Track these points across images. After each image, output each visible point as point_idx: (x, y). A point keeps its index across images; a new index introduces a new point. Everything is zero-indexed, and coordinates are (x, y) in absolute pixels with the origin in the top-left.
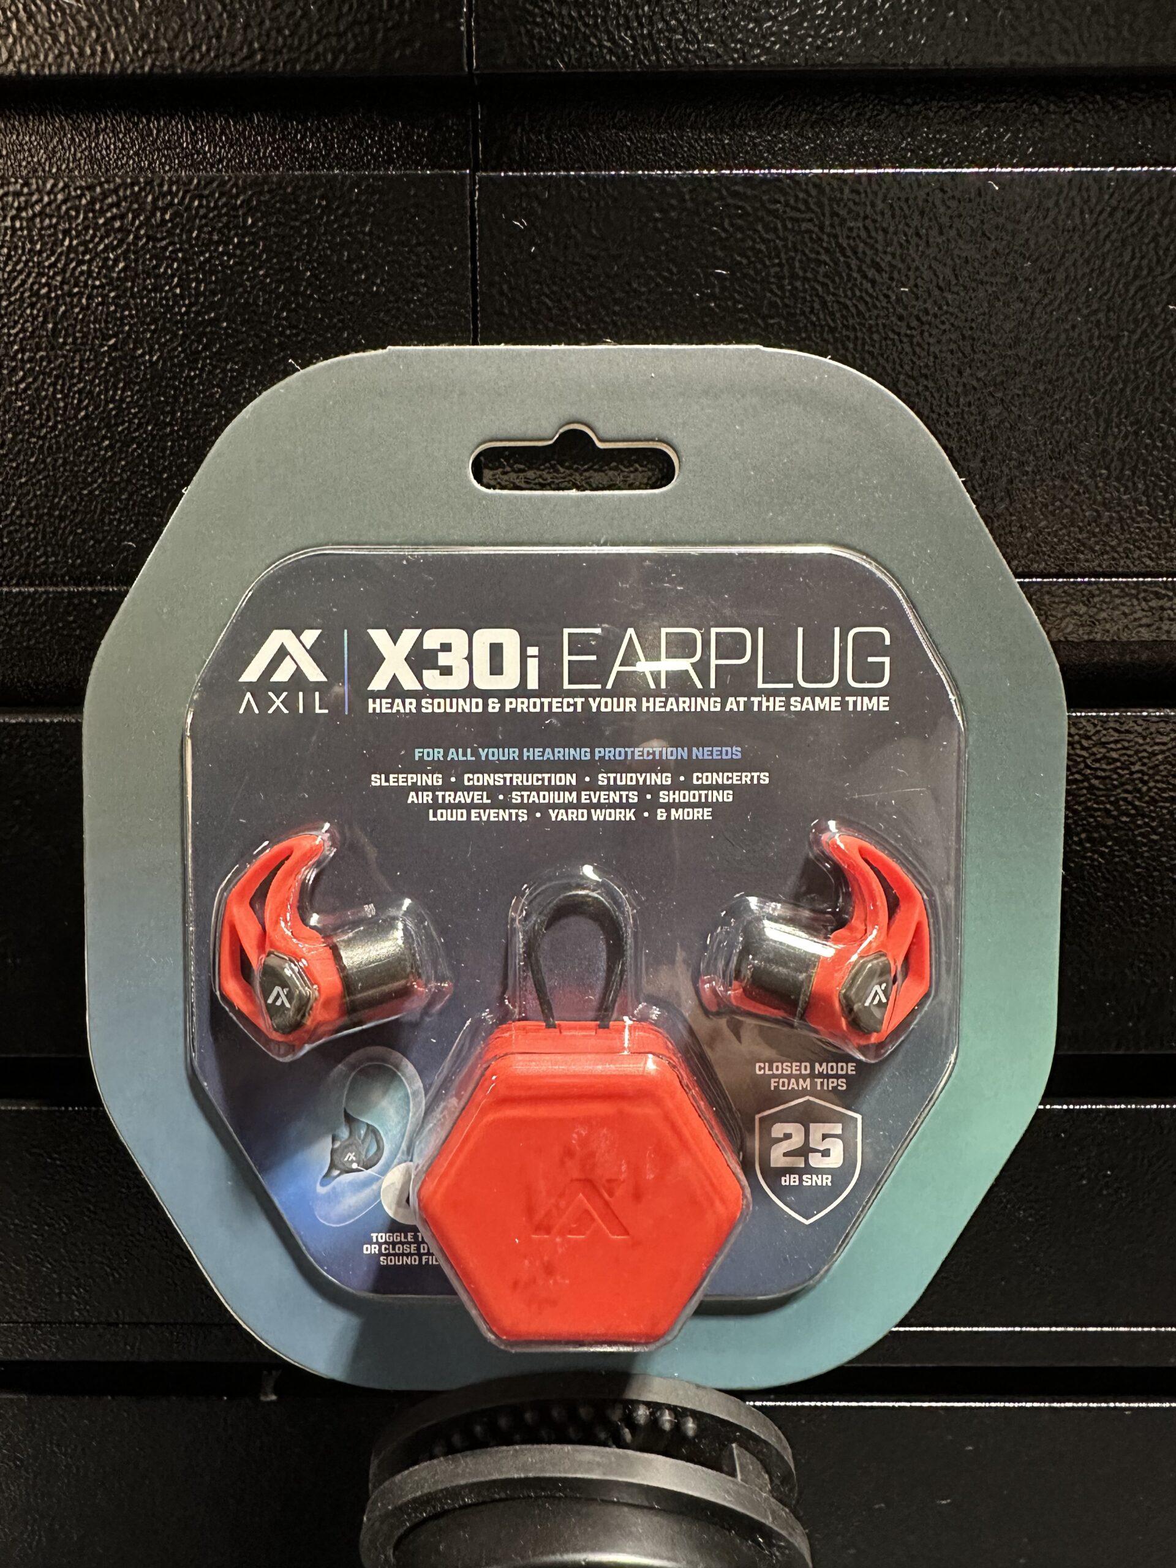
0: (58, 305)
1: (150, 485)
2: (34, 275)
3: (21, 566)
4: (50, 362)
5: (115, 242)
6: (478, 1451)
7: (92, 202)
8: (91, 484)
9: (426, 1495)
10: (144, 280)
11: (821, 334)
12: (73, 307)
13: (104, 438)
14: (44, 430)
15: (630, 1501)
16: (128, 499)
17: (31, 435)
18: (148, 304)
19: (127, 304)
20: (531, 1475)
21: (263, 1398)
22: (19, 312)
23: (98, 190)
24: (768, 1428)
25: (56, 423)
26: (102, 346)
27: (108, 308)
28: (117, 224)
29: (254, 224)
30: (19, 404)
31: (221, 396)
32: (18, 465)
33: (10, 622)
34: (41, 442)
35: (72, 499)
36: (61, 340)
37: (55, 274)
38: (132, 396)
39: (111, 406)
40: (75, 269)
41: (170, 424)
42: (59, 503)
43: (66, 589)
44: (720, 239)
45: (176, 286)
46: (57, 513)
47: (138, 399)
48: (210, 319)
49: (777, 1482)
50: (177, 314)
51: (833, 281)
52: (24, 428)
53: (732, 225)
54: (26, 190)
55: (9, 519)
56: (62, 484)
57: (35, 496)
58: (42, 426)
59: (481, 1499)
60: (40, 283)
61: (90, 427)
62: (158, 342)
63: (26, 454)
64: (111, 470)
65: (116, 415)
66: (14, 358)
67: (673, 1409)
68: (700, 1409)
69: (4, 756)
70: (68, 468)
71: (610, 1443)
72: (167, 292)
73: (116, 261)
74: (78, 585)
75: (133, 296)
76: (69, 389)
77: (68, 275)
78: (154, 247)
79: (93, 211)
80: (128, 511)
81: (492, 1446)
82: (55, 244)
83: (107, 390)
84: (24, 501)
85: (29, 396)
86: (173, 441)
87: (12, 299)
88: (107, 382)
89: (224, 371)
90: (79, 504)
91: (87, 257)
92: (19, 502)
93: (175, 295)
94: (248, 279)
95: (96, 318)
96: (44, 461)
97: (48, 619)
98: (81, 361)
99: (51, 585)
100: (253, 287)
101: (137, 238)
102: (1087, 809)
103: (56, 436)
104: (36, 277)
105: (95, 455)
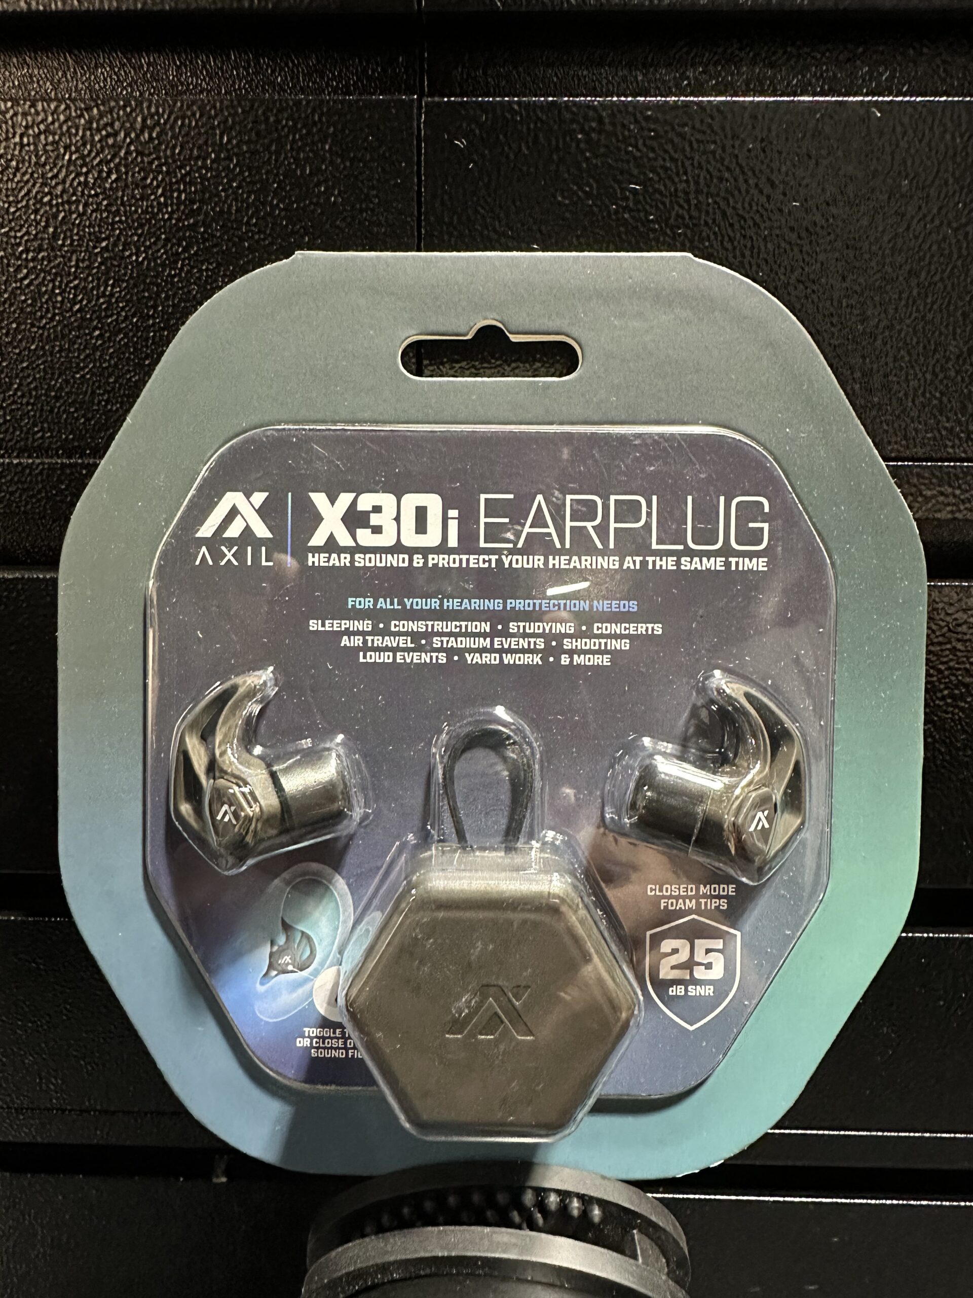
0: (58, 212)
1: (134, 370)
2: (38, 185)
3: (22, 439)
4: (50, 262)
5: (109, 157)
6: (406, 1231)
7: (90, 122)
8: (83, 369)
9: (359, 1270)
10: (133, 190)
11: (722, 243)
12: (71, 213)
13: (96, 328)
14: (44, 321)
15: (544, 1280)
16: (115, 382)
17: (33, 325)
18: (136, 211)
19: (118, 211)
20: (453, 1254)
21: (215, 1180)
22: (24, 218)
23: (95, 111)
24: (665, 1217)
25: (54, 315)
26: (95, 247)
27: (101, 215)
28: (111, 141)
29: (229, 141)
30: (23, 298)
31: (197, 293)
32: (21, 352)
33: (10, 489)
34: (41, 331)
35: (67, 382)
36: (60, 242)
37: (57, 184)
38: (120, 292)
39: (102, 300)
40: (74, 179)
41: (153, 317)
42: (55, 385)
43: (59, 461)
44: (635, 158)
45: (160, 196)
46: (53, 394)
47: (125, 295)
48: (189, 225)
49: (672, 1265)
50: (160, 220)
51: (733, 196)
52: (27, 319)
53: (645, 145)
54: (33, 110)
55: (12, 399)
56: (59, 368)
57: (35, 379)
58: (42, 317)
59: (408, 1275)
60: (43, 192)
61: (83, 319)
62: (143, 245)
63: (28, 342)
64: (101, 356)
65: (106, 309)
66: (19, 258)
67: (581, 1197)
68: (606, 1198)
69: (3, 607)
70: (63, 354)
71: (525, 1225)
72: (152, 201)
73: (109, 173)
74: (70, 457)
75: (123, 204)
76: (67, 285)
77: (67, 185)
78: (143, 161)
79: (90, 129)
80: (115, 393)
81: (418, 1227)
82: (57, 157)
83: (98, 286)
84: (25, 383)
85: (31, 291)
86: (154, 332)
87: (19, 206)
88: (99, 279)
89: (200, 271)
90: (73, 387)
91: (84, 170)
92: (20, 385)
93: (159, 203)
94: (222, 190)
95: (90, 224)
96: (43, 348)
97: (44, 487)
98: (78, 260)
99: (47, 458)
100: (227, 197)
101: (128, 153)
102: (949, 668)
103: (54, 327)
104: (40, 187)
105: (87, 343)
